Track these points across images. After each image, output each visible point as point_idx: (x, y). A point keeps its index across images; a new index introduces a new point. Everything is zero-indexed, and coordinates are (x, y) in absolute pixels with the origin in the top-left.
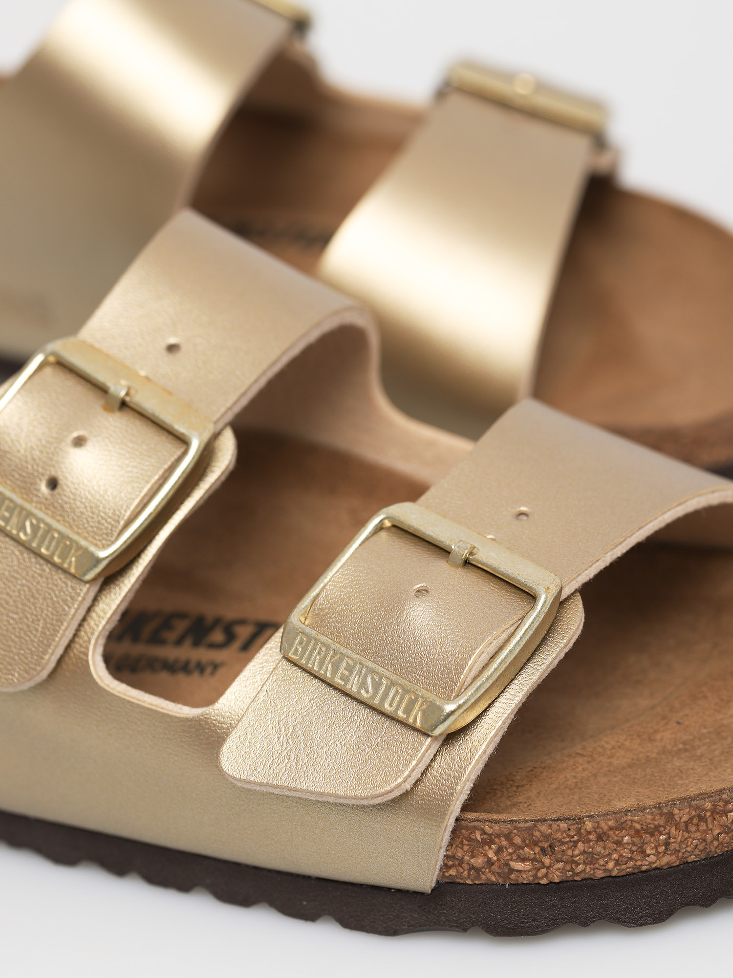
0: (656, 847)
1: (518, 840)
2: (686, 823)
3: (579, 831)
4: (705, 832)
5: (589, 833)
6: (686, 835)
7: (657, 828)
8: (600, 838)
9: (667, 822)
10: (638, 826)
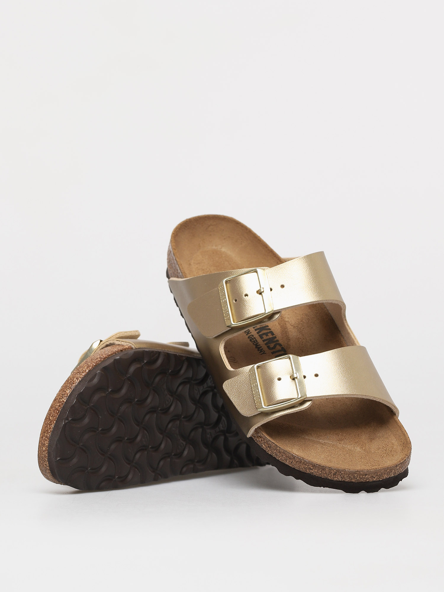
0: (289, 462)
1: (265, 441)
2: (297, 461)
3: (276, 448)
4: (300, 466)
5: (278, 450)
6: (296, 463)
7: (291, 458)
8: (279, 452)
9: (293, 458)
10: (287, 455)
